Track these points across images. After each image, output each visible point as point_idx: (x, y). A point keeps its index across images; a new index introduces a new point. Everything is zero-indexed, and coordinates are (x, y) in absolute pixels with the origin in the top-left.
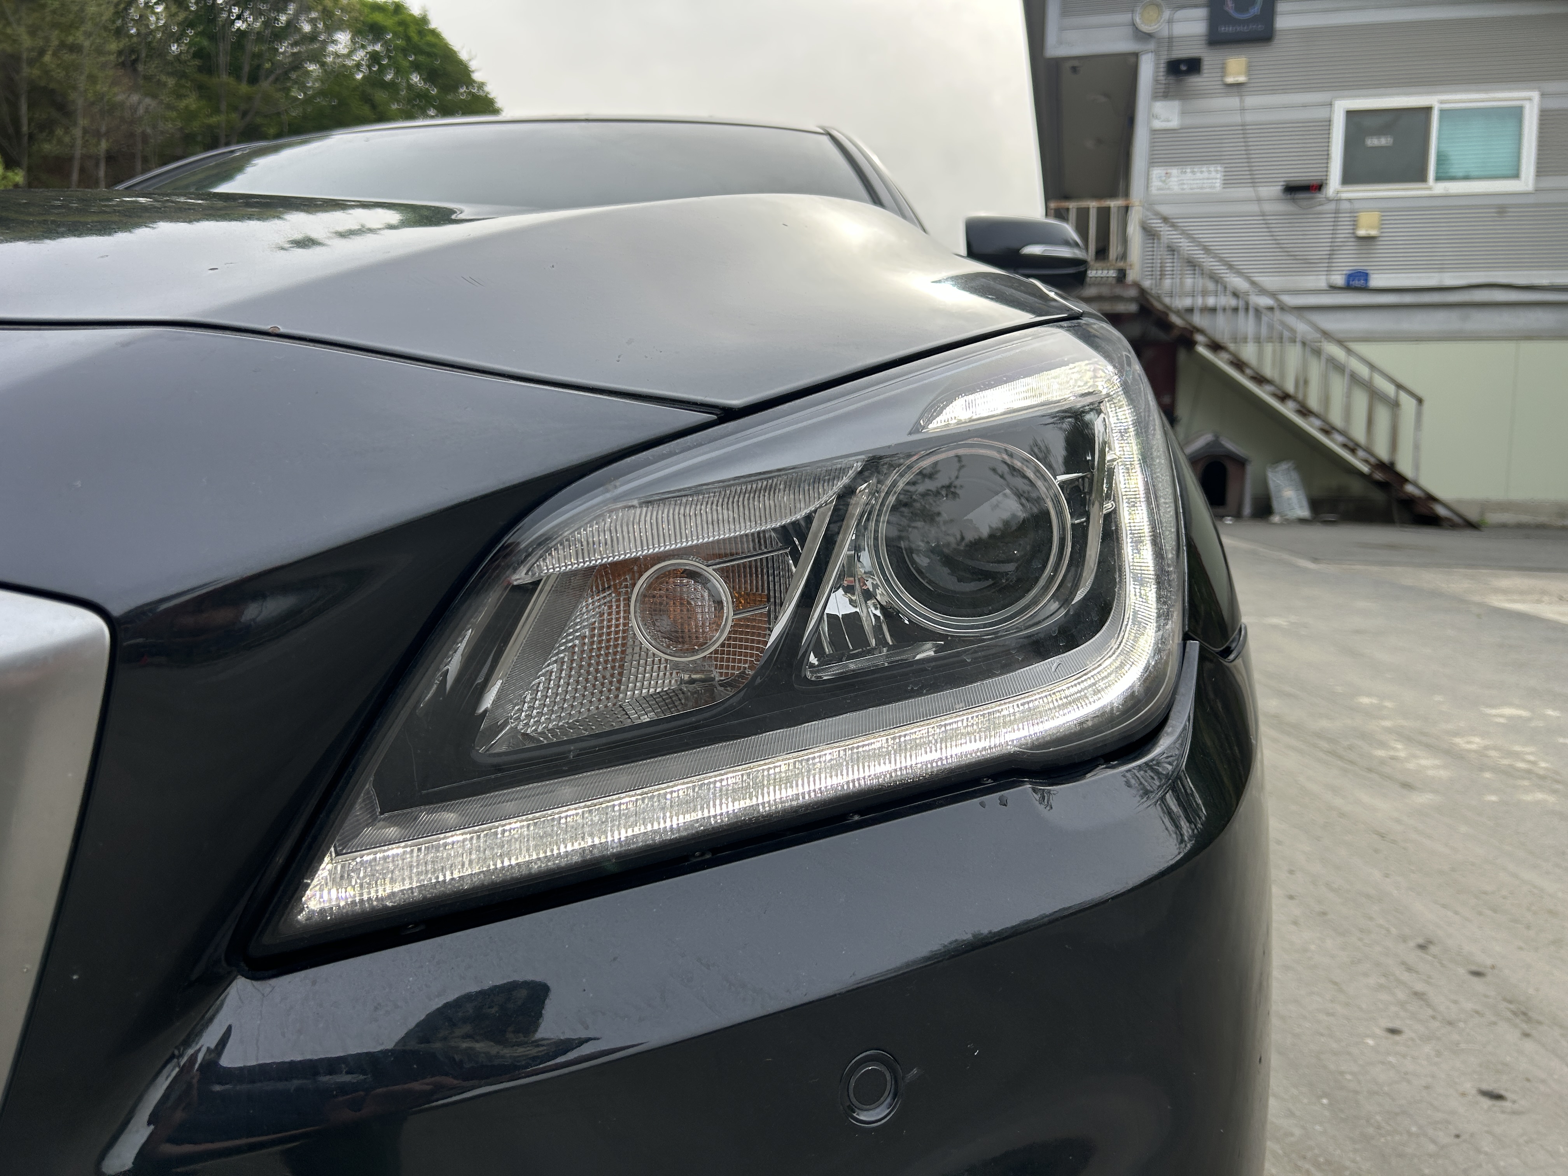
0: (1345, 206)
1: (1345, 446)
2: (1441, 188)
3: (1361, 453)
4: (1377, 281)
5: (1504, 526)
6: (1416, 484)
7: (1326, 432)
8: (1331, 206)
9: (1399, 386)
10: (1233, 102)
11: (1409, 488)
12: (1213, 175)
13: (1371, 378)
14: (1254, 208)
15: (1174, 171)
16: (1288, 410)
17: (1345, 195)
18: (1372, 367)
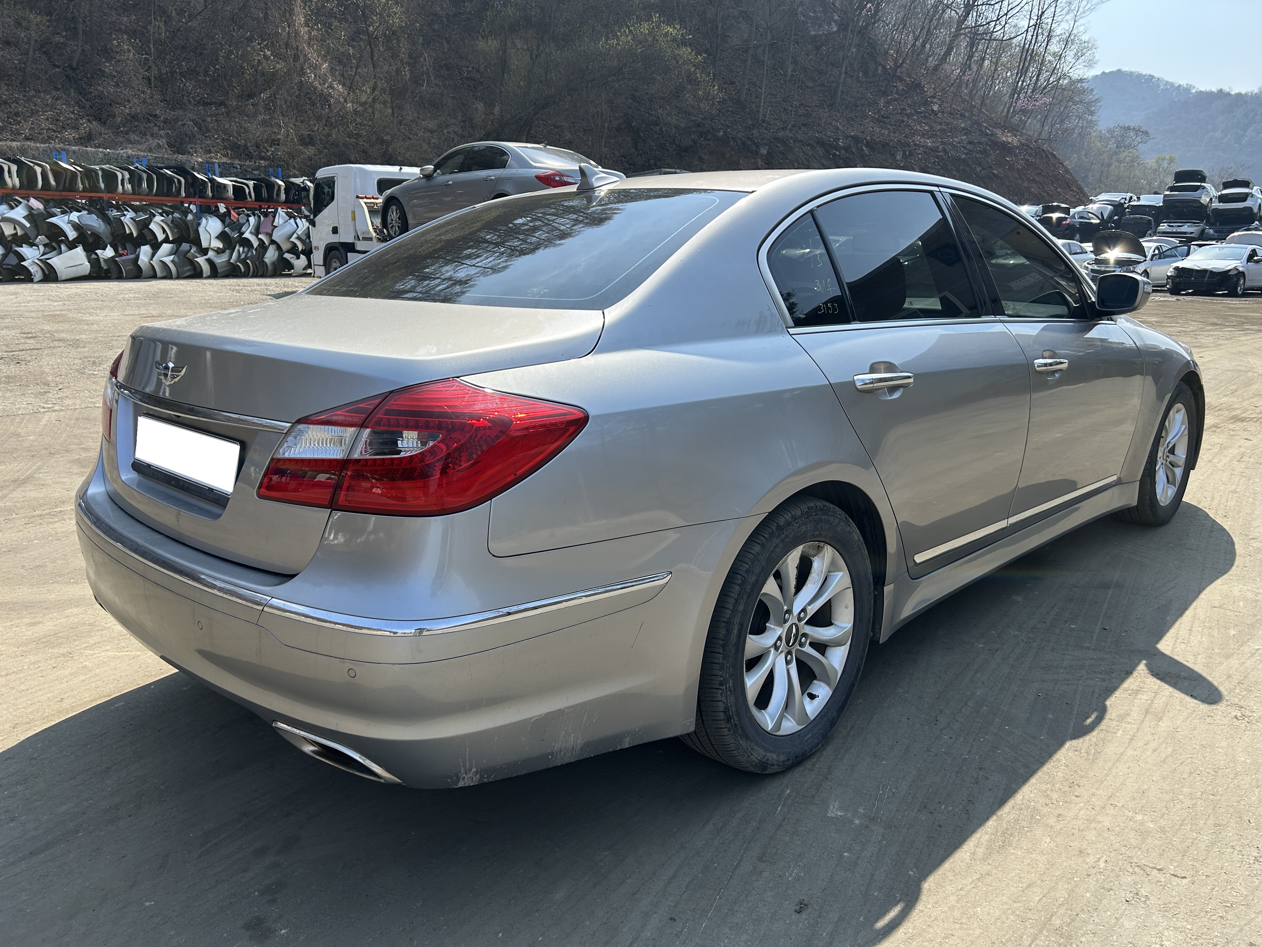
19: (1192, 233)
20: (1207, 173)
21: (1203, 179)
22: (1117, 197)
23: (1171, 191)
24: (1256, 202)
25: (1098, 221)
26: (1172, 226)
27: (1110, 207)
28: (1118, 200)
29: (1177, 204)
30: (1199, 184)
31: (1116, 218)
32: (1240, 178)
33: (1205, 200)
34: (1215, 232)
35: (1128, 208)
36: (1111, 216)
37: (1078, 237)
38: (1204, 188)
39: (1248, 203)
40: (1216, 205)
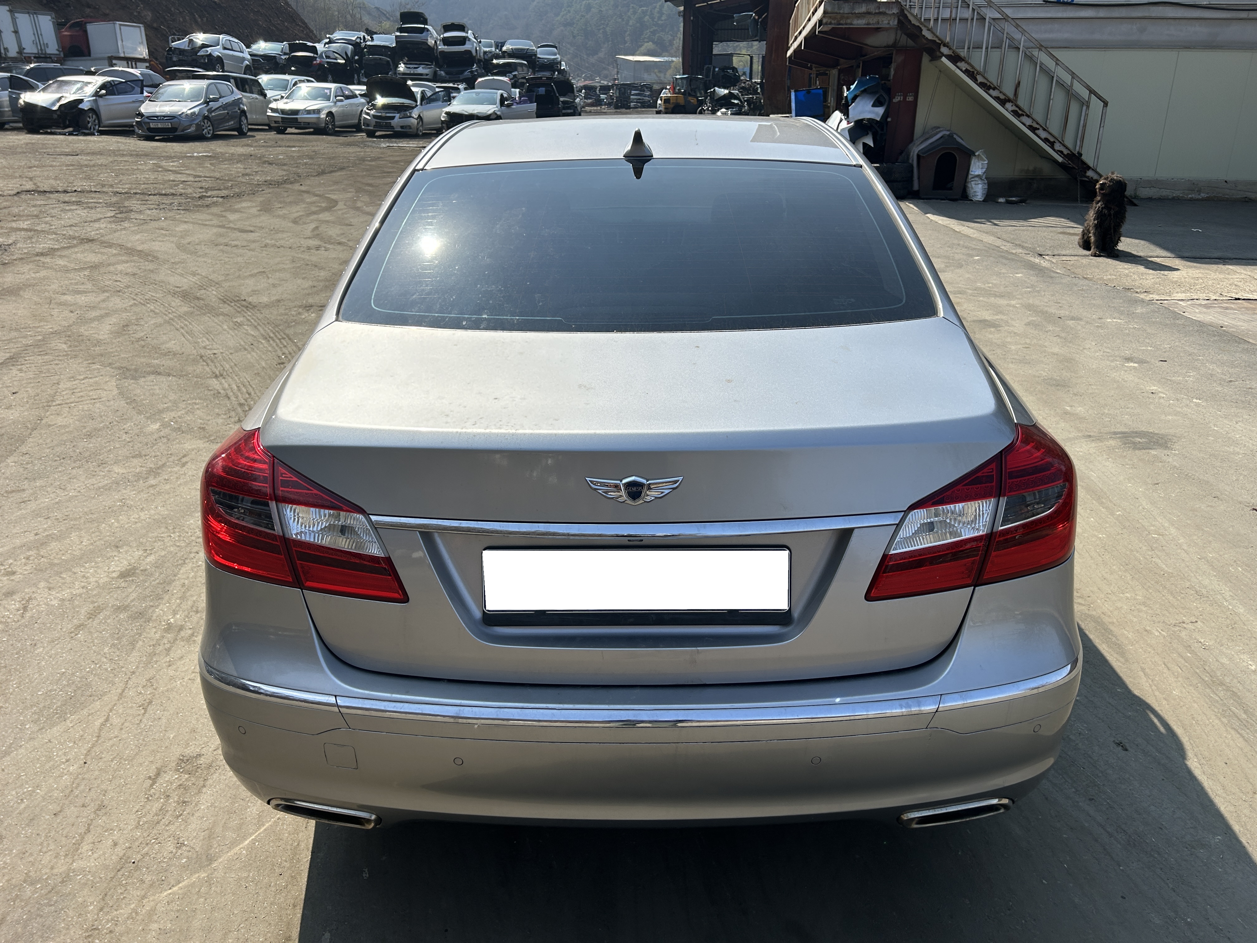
1: (1046, 140)
3: (1058, 146)
5: (1150, 199)
6: (1095, 171)
7: (1033, 129)
9: (1092, 92)
11: (1090, 173)
13: (1072, 83)
16: (1006, 112)
18: (1073, 75)
19: (427, 75)
20: (427, 15)
21: (425, 22)
22: (353, 36)
23: (401, 32)
24: (473, 45)
25: (344, 61)
26: (409, 68)
27: (350, 47)
28: (354, 39)
29: (409, 45)
30: (423, 26)
31: (356, 58)
32: (457, 21)
33: (431, 42)
34: (446, 73)
35: (365, 48)
36: (353, 57)
37: (330, 78)
38: (428, 30)
39: (467, 47)
40: (441, 47)
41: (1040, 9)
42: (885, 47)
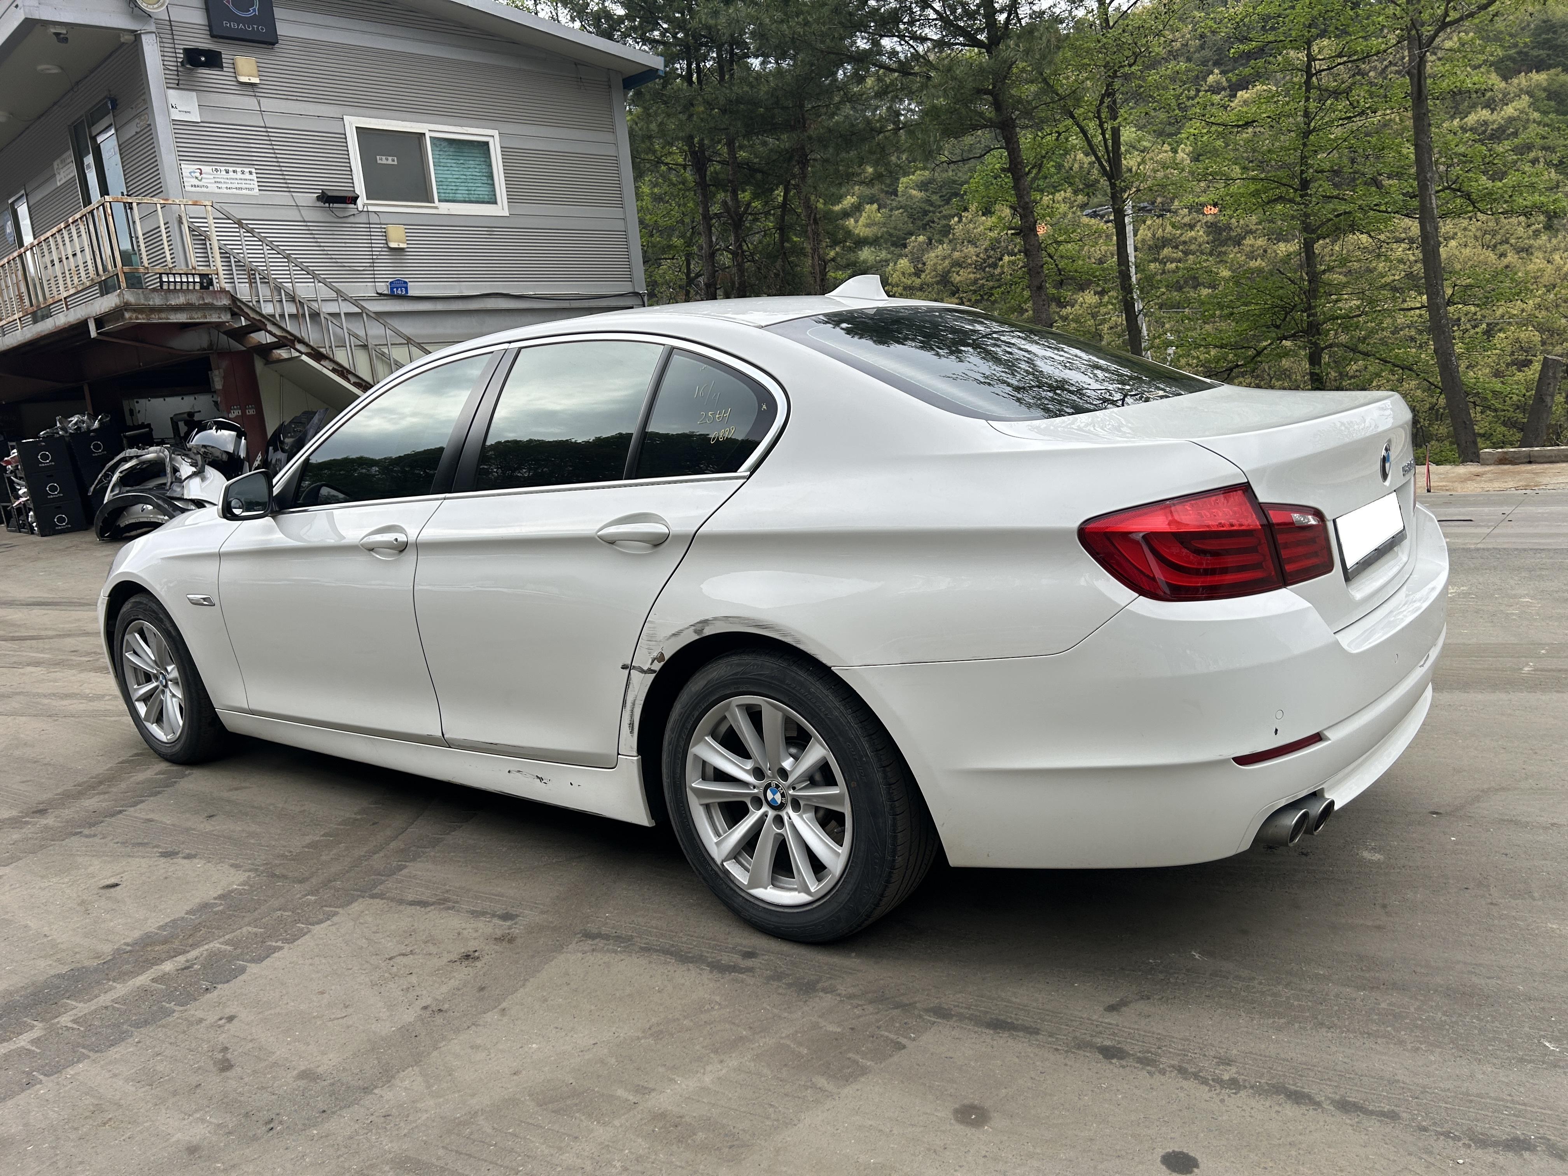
0: (374, 219)
2: (445, 208)
4: (414, 290)
8: (363, 218)
10: (250, 102)
12: (247, 176)
14: (294, 214)
15: (206, 169)
17: (371, 208)
41: (375, 302)
42: (198, 350)
